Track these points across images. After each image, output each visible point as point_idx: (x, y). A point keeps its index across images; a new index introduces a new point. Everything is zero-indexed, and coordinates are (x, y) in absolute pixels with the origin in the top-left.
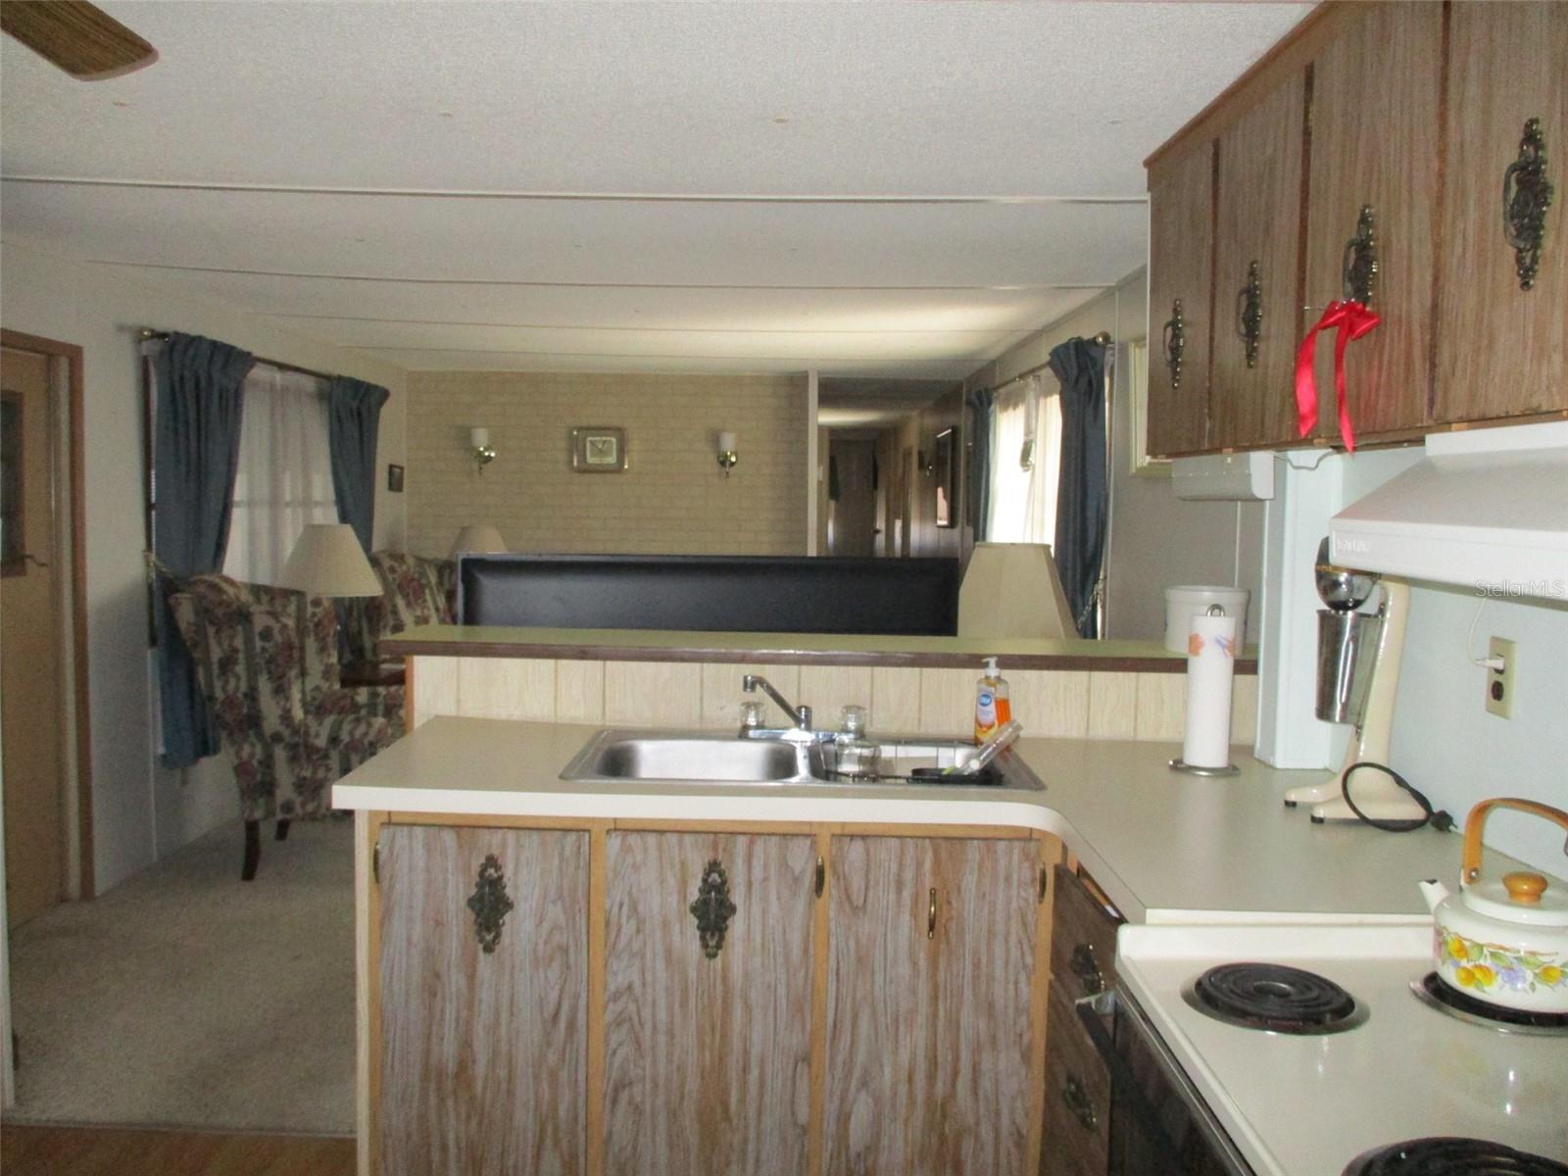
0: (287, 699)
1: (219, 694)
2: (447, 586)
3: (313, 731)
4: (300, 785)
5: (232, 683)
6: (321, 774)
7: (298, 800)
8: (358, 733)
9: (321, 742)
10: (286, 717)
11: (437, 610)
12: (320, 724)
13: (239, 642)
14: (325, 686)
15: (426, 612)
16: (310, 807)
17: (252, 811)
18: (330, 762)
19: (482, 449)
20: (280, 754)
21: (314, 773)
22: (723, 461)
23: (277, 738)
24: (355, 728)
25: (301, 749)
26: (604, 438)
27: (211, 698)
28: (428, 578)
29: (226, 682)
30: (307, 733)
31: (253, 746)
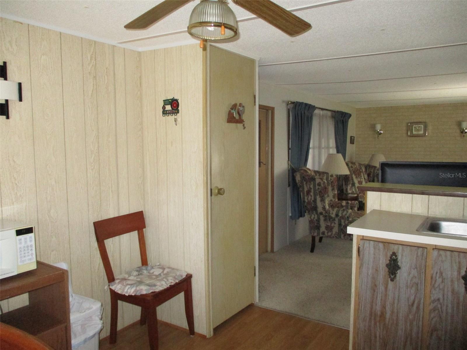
0: (324, 203)
1: (306, 201)
2: (368, 172)
3: (331, 212)
4: (327, 227)
5: (310, 197)
6: (333, 225)
7: (326, 232)
8: (344, 214)
9: (333, 216)
10: (324, 208)
11: (365, 179)
12: (333, 210)
13: (312, 186)
14: (333, 200)
15: (361, 180)
16: (330, 234)
17: (314, 233)
18: (335, 222)
19: (378, 130)
20: (322, 218)
21: (331, 224)
22: (462, 132)
23: (321, 213)
24: (344, 212)
25: (328, 217)
26: (419, 126)
27: (304, 202)
28: (362, 170)
29: (308, 197)
30: (329, 213)
31: (315, 216)
